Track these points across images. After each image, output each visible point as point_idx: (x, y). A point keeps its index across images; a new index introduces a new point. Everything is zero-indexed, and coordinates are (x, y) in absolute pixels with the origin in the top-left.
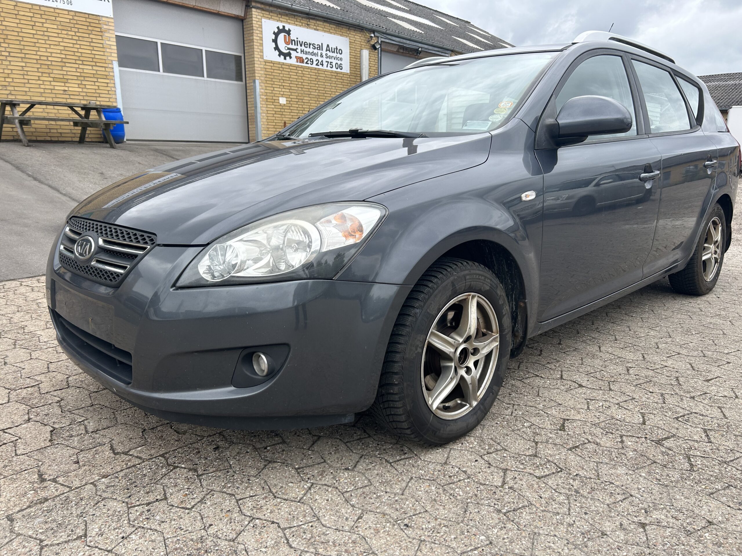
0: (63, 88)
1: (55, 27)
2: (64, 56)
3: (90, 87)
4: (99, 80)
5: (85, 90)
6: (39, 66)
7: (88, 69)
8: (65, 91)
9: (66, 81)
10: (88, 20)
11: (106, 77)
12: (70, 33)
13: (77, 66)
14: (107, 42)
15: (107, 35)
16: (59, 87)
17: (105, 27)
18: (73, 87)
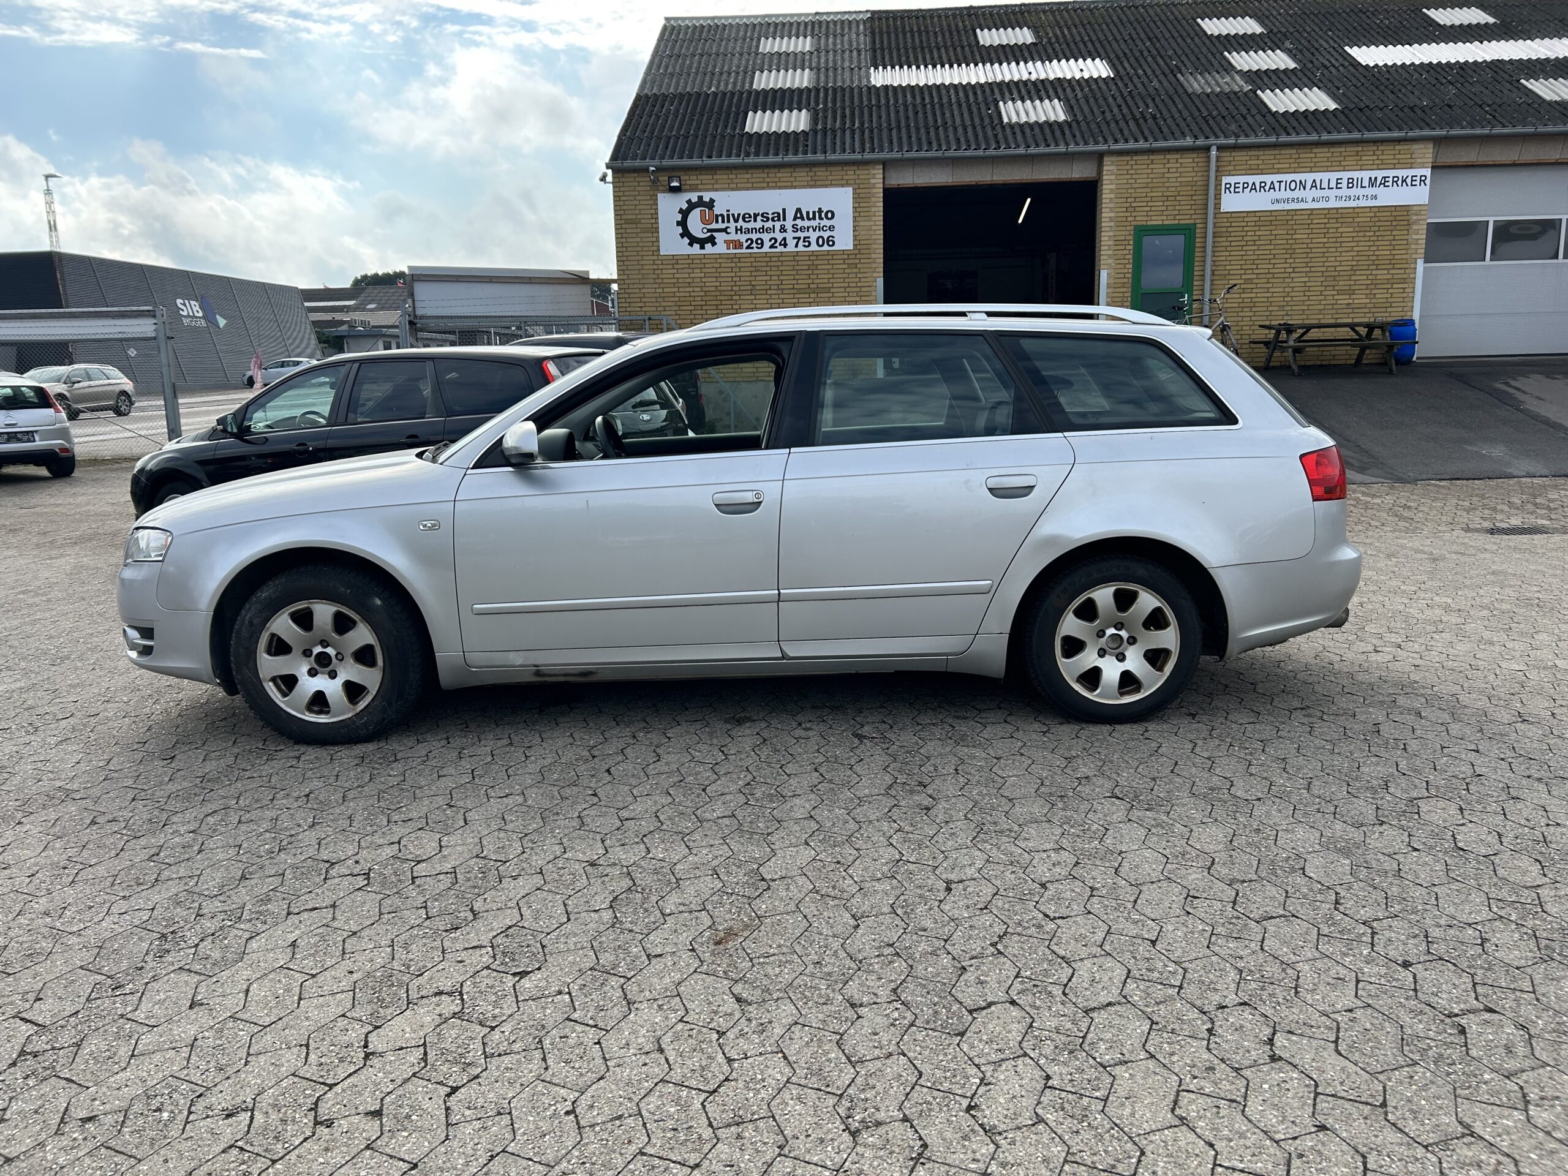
0: (1346, 302)
1: (1351, 229)
2: (1354, 263)
3: (1381, 295)
4: (1395, 286)
5: (1373, 301)
6: (1323, 279)
7: (1382, 275)
8: (1349, 304)
9: (1351, 292)
10: (1394, 214)
11: (1404, 281)
12: (1368, 234)
13: (1369, 272)
14: (1415, 237)
15: (1415, 227)
16: (1343, 300)
17: (1415, 218)
18: (1360, 299)
